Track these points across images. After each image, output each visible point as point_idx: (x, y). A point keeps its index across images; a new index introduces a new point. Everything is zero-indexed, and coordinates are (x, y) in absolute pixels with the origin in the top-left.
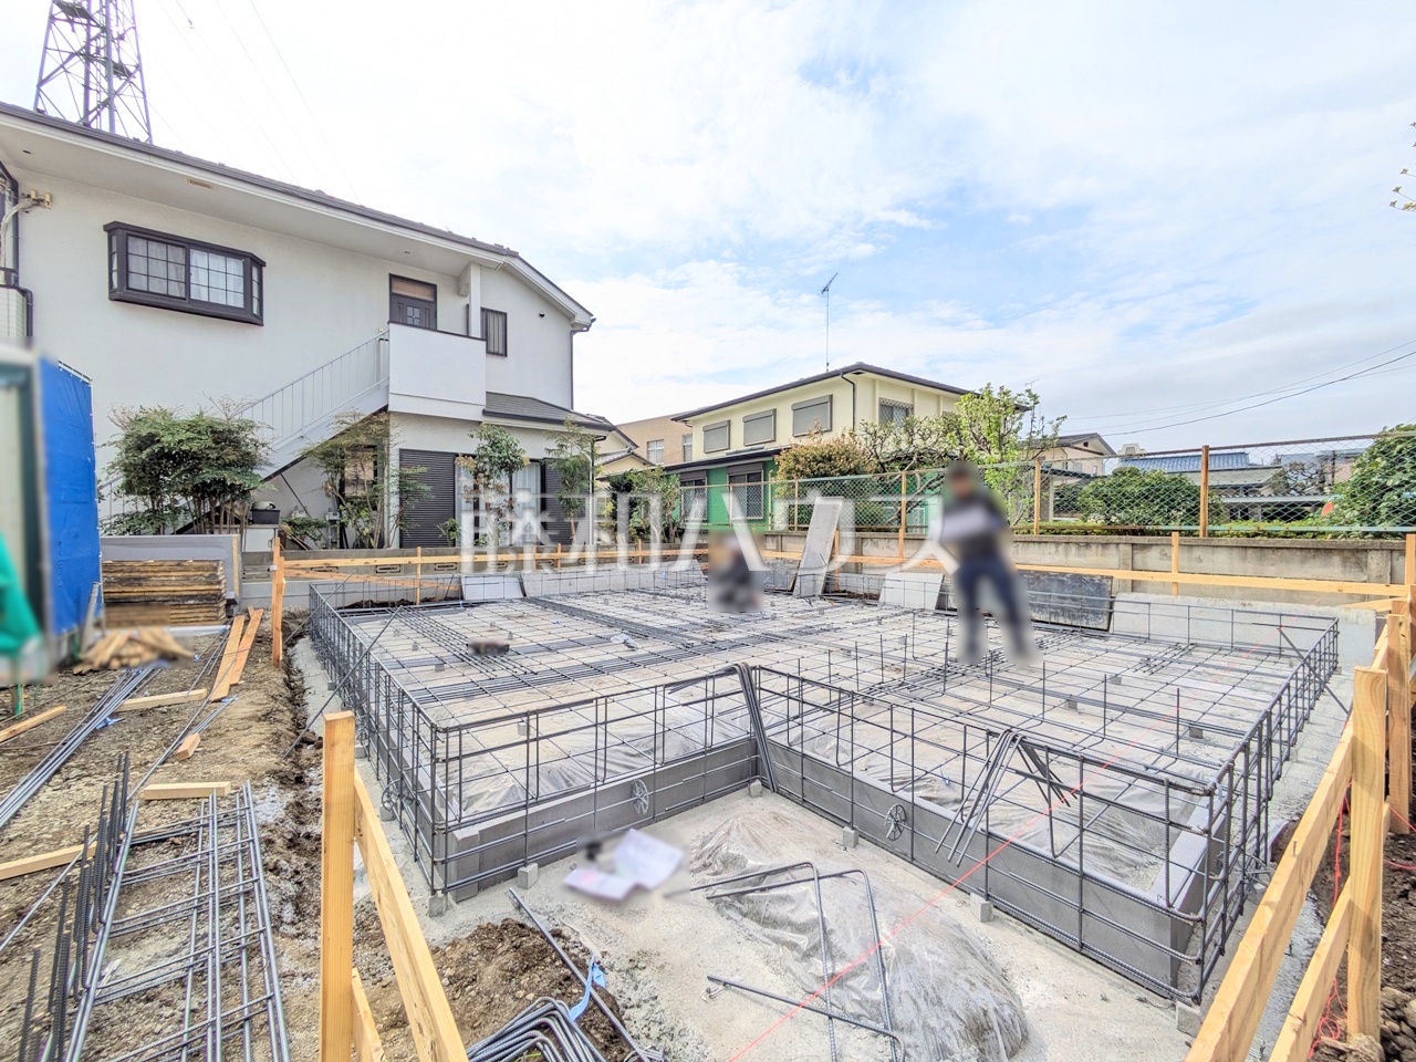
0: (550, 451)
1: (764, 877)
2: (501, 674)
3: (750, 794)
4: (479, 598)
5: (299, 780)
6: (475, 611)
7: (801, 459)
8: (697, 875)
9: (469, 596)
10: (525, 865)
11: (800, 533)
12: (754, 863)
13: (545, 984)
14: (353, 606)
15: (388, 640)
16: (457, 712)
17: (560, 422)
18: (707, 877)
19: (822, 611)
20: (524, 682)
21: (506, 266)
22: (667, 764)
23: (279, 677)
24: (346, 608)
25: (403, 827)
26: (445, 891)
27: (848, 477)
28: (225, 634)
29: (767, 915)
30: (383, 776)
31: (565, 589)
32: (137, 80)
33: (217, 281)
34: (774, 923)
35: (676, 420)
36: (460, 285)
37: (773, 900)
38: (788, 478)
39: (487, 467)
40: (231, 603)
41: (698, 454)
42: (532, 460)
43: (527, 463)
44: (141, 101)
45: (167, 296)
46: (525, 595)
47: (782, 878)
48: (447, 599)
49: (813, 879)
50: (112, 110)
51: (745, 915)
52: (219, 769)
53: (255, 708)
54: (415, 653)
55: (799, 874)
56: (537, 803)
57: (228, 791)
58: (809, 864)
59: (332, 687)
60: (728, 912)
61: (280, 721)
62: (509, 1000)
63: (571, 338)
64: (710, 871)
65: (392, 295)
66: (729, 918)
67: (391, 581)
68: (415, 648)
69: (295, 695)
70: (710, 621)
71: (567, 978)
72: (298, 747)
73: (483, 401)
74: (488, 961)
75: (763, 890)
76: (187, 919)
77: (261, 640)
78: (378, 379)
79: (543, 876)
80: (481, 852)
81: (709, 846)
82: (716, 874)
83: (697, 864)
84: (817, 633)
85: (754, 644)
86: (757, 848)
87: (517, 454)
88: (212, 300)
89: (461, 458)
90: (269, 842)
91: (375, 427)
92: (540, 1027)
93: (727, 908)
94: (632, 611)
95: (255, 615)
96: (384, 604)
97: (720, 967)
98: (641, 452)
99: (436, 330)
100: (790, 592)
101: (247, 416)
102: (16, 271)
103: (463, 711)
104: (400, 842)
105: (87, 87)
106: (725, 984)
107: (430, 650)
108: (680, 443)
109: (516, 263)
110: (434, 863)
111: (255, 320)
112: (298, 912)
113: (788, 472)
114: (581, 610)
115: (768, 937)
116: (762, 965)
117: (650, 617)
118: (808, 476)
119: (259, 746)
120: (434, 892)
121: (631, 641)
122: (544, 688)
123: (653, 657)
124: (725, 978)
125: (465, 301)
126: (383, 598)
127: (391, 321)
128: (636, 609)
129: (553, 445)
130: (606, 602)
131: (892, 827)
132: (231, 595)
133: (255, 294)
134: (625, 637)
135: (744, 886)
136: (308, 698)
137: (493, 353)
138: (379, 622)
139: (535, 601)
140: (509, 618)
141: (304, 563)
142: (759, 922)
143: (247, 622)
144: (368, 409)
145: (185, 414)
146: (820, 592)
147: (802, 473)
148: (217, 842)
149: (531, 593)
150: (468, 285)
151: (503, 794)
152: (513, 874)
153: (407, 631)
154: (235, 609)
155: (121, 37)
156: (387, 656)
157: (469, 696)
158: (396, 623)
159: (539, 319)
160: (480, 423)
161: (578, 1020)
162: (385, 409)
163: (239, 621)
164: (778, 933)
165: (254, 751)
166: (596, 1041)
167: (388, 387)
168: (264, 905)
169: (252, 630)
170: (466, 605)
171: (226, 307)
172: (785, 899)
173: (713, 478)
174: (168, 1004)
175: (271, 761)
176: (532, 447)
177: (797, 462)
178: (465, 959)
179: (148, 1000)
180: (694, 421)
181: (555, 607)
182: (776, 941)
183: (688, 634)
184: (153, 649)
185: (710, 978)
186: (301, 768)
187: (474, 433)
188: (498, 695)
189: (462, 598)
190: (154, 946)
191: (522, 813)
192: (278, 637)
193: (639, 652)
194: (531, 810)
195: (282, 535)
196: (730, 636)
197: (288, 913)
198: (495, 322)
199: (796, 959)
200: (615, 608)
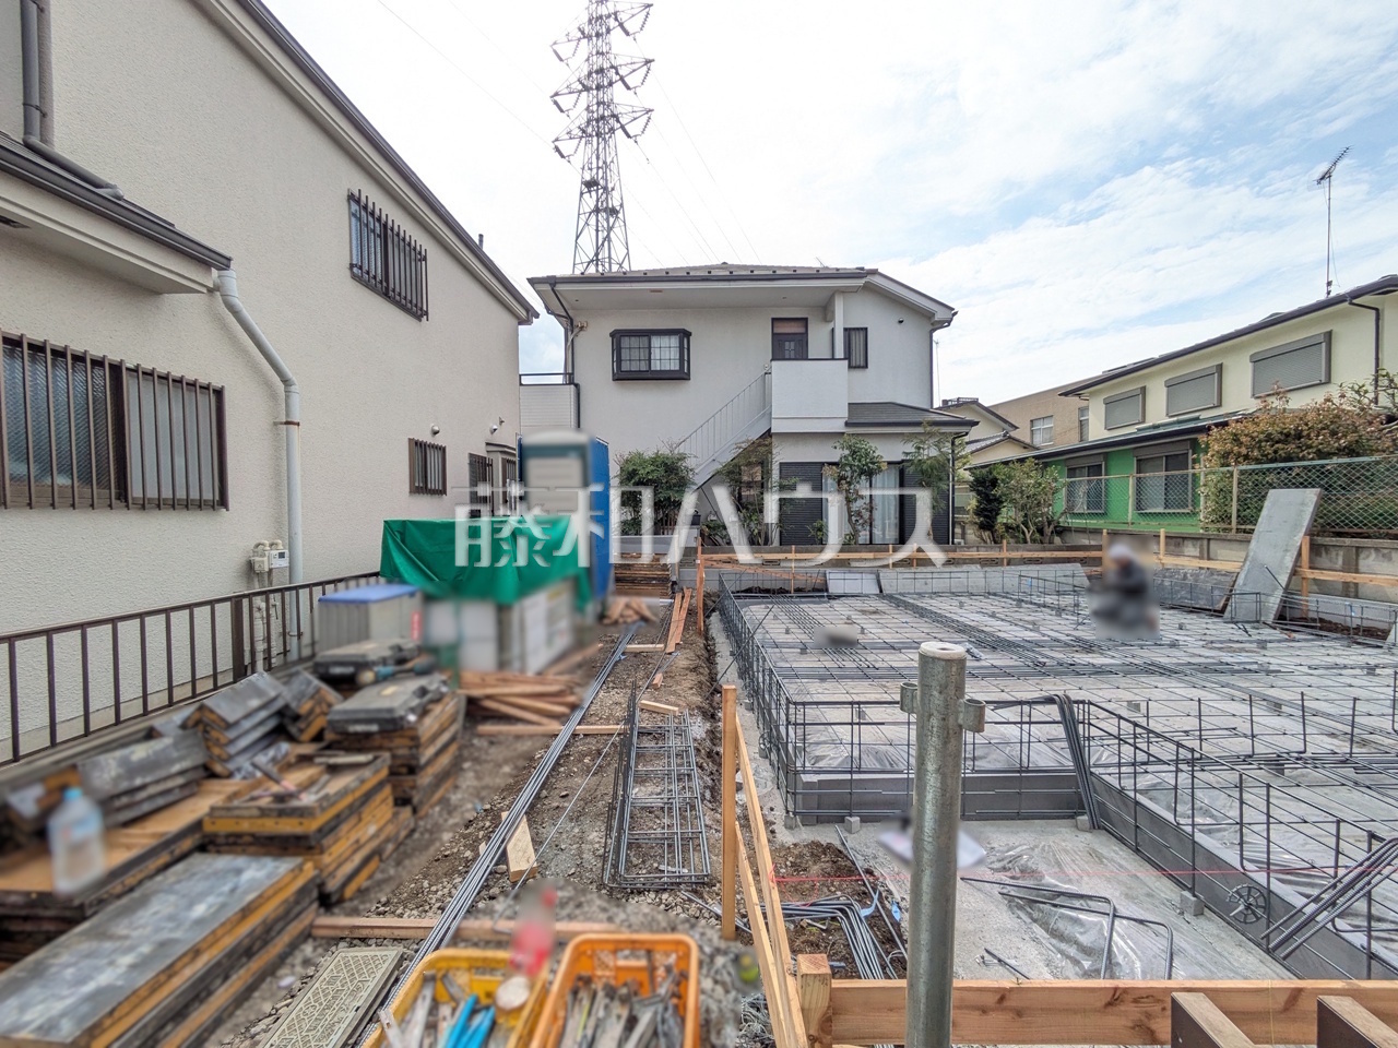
0: (907, 454)
1: (1059, 896)
2: (848, 664)
3: (1076, 827)
4: (840, 591)
5: (713, 716)
6: (835, 603)
7: (1243, 439)
8: (996, 874)
9: (834, 588)
10: (851, 816)
11: (1241, 536)
12: (1053, 881)
13: (849, 890)
14: (746, 591)
15: (769, 624)
16: (812, 690)
17: (918, 424)
18: (1004, 878)
19: (1262, 644)
20: (865, 674)
21: (867, 284)
22: (977, 772)
23: (701, 642)
24: (742, 592)
25: (772, 764)
26: (795, 813)
27: (1335, 460)
28: (671, 605)
29: (1055, 927)
30: (761, 726)
31: (920, 587)
32: (620, 215)
33: (664, 354)
34: (1061, 937)
35: (1066, 394)
36: (826, 311)
37: (1062, 916)
38: (1223, 465)
39: (849, 474)
40: (674, 583)
41: (1097, 432)
42: (889, 463)
43: (884, 467)
44: (623, 228)
45: (640, 371)
46: (881, 591)
47: (1077, 903)
48: (814, 590)
49: (1108, 914)
50: (609, 241)
51: (1035, 921)
52: (672, 699)
53: (689, 662)
54: (787, 636)
55: (1093, 905)
56: (860, 772)
57: (677, 714)
58: (1107, 901)
59: (732, 654)
60: (1019, 912)
61: (702, 674)
62: (825, 890)
63: (931, 337)
64: (1008, 874)
65: (773, 334)
66: (1018, 917)
67: (772, 571)
68: (787, 632)
69: (710, 656)
70: (1078, 639)
71: (864, 893)
72: (712, 694)
73: (845, 413)
74: (815, 862)
75: (1055, 906)
76: (663, 779)
77: (691, 612)
78: (764, 407)
79: (864, 829)
80: (819, 795)
81: (1011, 853)
82: (1013, 878)
83: (997, 865)
84: (1234, 672)
85: (1126, 674)
86: (1058, 870)
87: (875, 460)
88: (663, 369)
89: (826, 467)
90: (698, 750)
91: (763, 449)
92: (842, 910)
93: (1018, 909)
94: (987, 618)
95: (688, 593)
96: (767, 591)
97: (999, 947)
98: (1022, 434)
99: (807, 359)
100: (1219, 613)
101: (681, 449)
102: (573, 374)
103: (818, 691)
104: (769, 774)
105: (597, 231)
106: (1000, 960)
107: (798, 636)
108: (1075, 417)
109: (876, 280)
110: (788, 792)
111: (685, 377)
112: (713, 796)
113: (1223, 457)
114: (932, 612)
115: (1053, 946)
116: (1041, 964)
117: (1005, 626)
118: (1258, 461)
119: (691, 688)
120: (788, 812)
121: (975, 651)
122: (883, 682)
123: (997, 671)
124: (1002, 957)
125: (831, 326)
126: (767, 585)
127: (774, 359)
128: (993, 615)
129: (910, 448)
130: (961, 605)
131: (1241, 908)
132: (674, 579)
133: (686, 358)
134: (969, 646)
135: (1037, 896)
136: (718, 660)
137: (855, 367)
138: (763, 606)
139: (890, 598)
140: (864, 612)
141: (715, 556)
142: (1047, 931)
143: (683, 597)
144: (755, 435)
145: (649, 454)
146: (1270, 618)
147: (1246, 457)
148: (674, 742)
149: (887, 591)
150: (833, 312)
151: (840, 759)
152: (841, 820)
153: (783, 617)
154: (676, 587)
155: (613, 189)
156: (768, 636)
157: (822, 679)
158: (776, 609)
159: (898, 326)
160: (843, 433)
161: (866, 917)
162: (768, 434)
163: (678, 597)
164: (1063, 946)
165: (688, 691)
166: (876, 936)
167: (771, 414)
168: (697, 784)
169: (686, 605)
170: (831, 597)
171: (670, 371)
172: (1076, 921)
173: (1112, 463)
174: (658, 818)
175: (697, 699)
176: (890, 451)
177: (1240, 444)
178: (801, 856)
179: (650, 812)
180: (1091, 394)
181: (907, 606)
182: (1062, 952)
183: (1047, 651)
184: (637, 613)
185: (987, 951)
186: (714, 708)
187: (837, 444)
188: (843, 683)
189: (827, 590)
190: (650, 788)
191: (848, 776)
192: (701, 612)
193: (983, 663)
194: (855, 776)
195: (702, 534)
196: (1097, 660)
197: (708, 795)
198: (857, 339)
199: (1077, 974)
200: (969, 615)
